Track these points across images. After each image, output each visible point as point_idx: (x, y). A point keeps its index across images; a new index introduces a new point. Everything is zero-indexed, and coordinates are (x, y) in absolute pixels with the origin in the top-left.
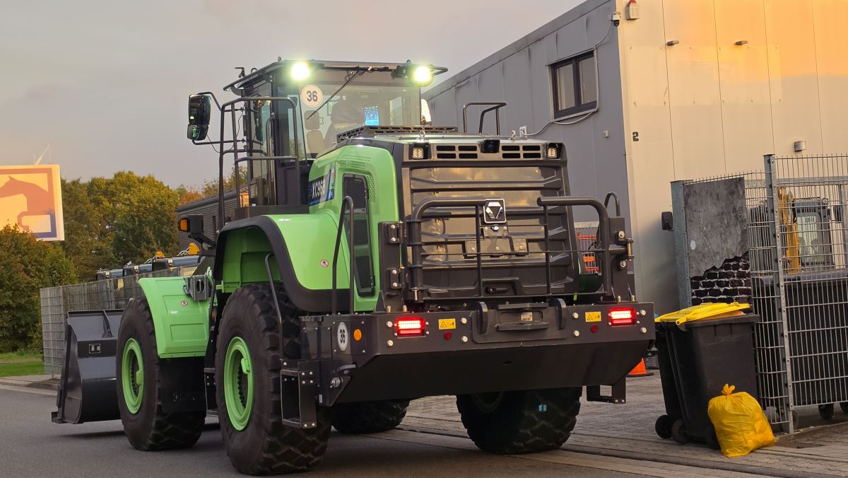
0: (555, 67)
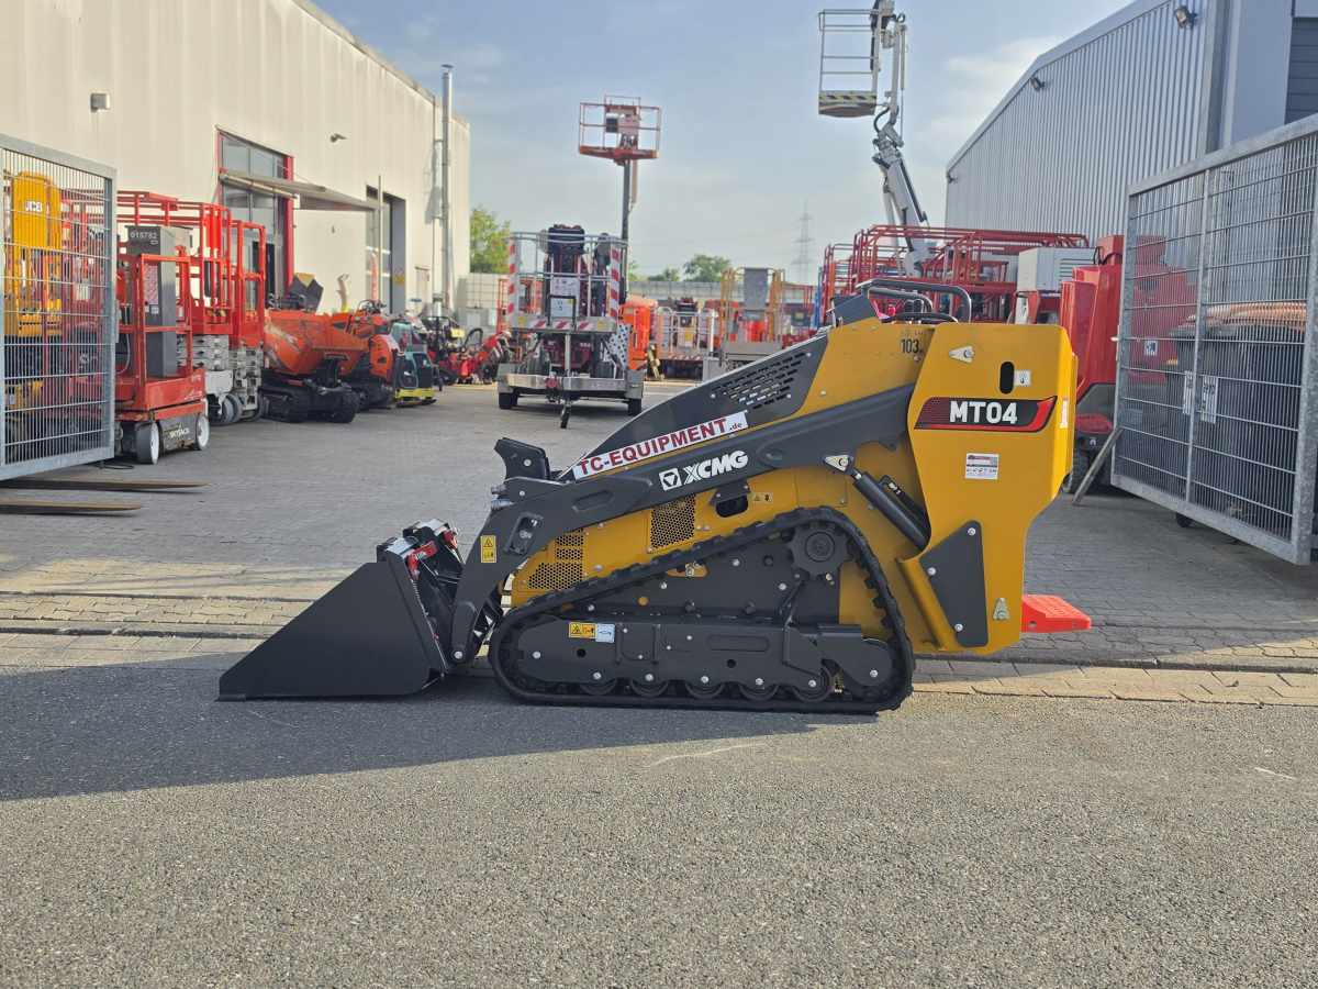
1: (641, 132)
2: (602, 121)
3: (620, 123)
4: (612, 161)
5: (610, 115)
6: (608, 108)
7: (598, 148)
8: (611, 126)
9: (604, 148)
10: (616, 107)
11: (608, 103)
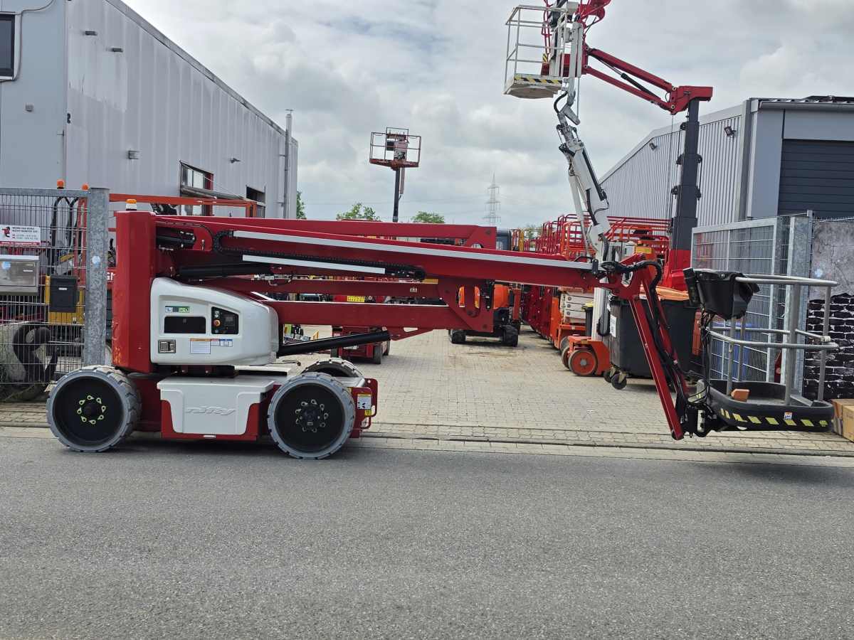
1: (408, 150)
2: (384, 143)
3: (396, 145)
4: (390, 168)
5: (390, 140)
6: (389, 136)
7: (381, 160)
8: (390, 146)
9: (385, 160)
10: (393, 135)
11: (388, 132)
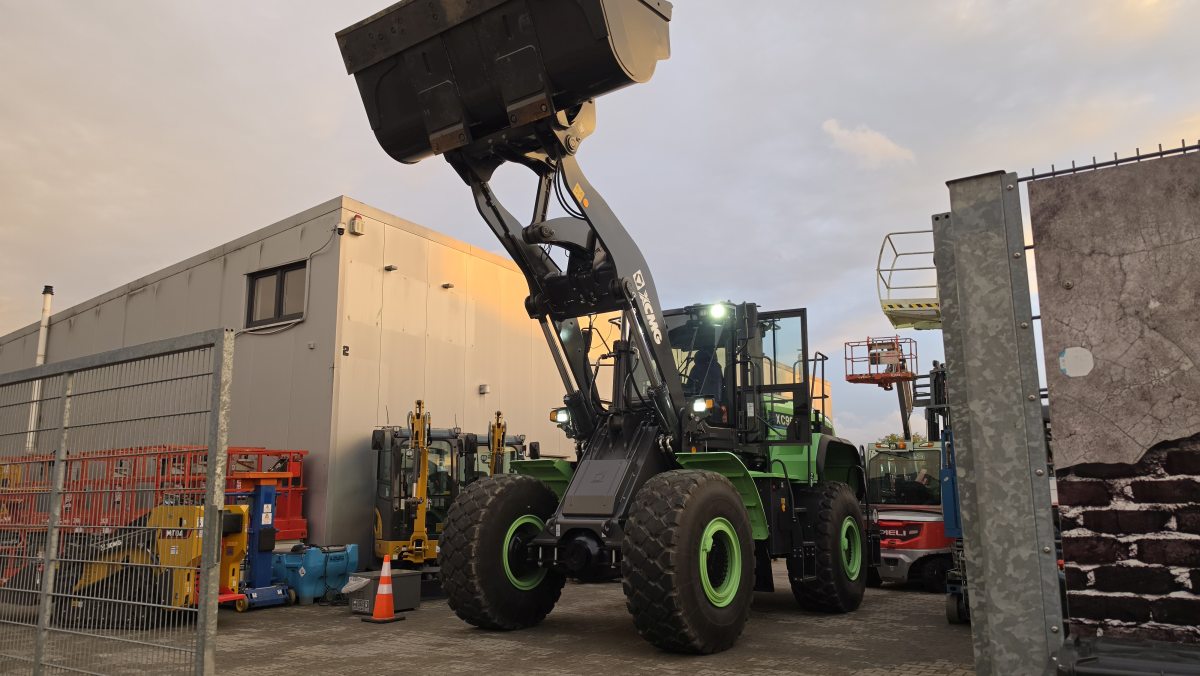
0: (254, 277)
